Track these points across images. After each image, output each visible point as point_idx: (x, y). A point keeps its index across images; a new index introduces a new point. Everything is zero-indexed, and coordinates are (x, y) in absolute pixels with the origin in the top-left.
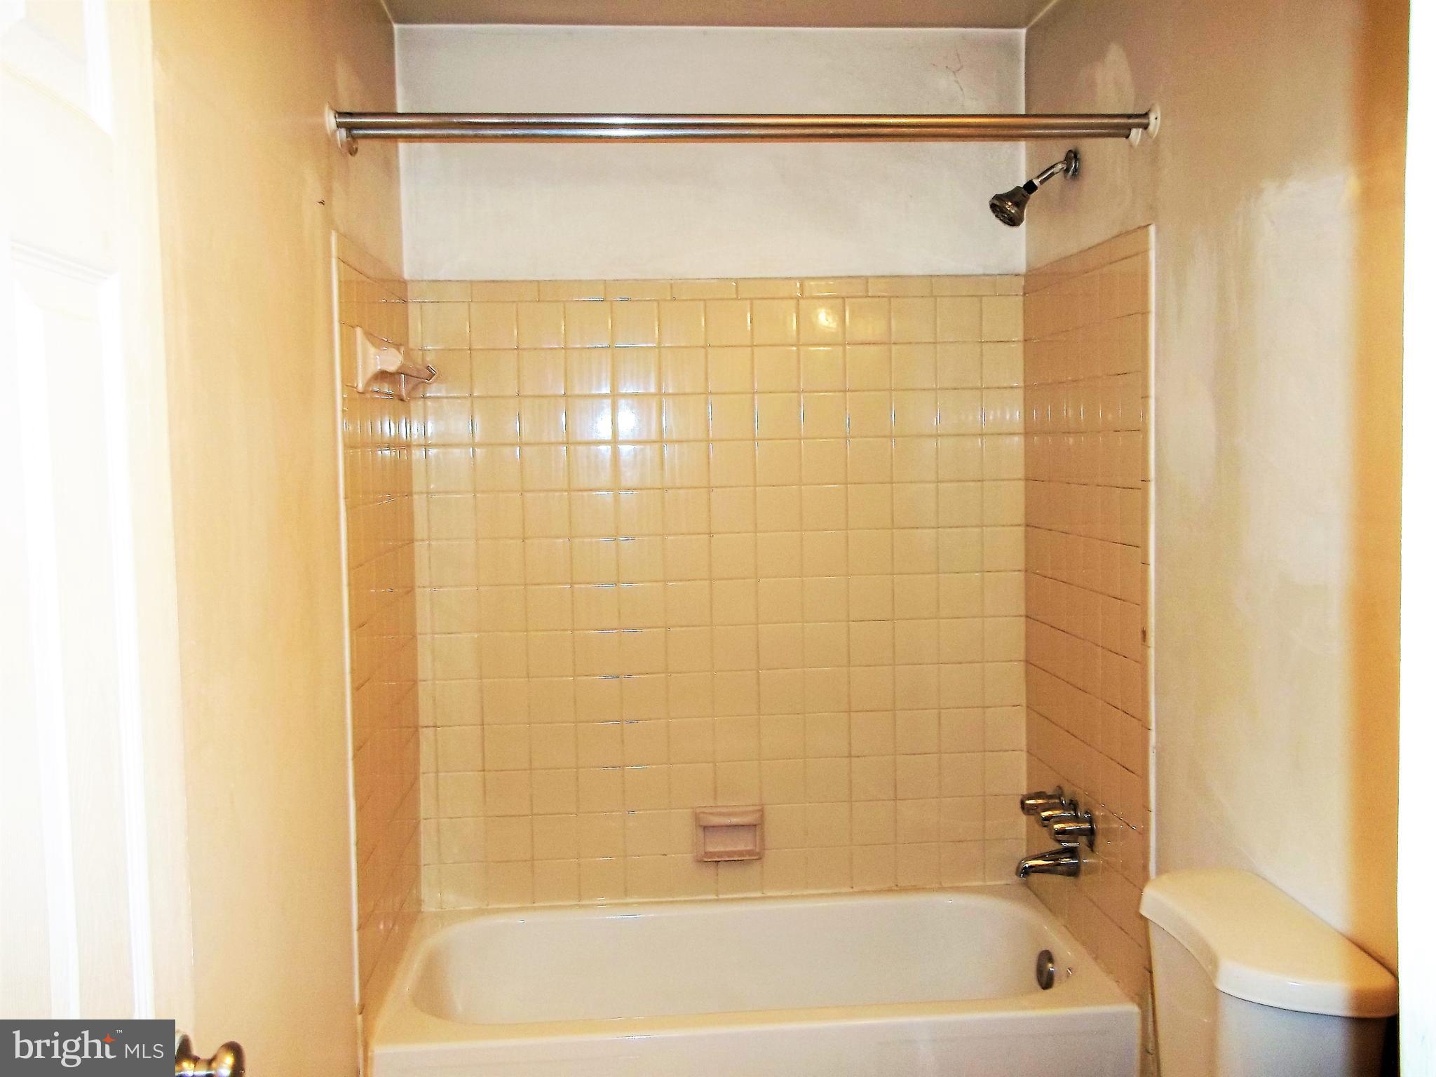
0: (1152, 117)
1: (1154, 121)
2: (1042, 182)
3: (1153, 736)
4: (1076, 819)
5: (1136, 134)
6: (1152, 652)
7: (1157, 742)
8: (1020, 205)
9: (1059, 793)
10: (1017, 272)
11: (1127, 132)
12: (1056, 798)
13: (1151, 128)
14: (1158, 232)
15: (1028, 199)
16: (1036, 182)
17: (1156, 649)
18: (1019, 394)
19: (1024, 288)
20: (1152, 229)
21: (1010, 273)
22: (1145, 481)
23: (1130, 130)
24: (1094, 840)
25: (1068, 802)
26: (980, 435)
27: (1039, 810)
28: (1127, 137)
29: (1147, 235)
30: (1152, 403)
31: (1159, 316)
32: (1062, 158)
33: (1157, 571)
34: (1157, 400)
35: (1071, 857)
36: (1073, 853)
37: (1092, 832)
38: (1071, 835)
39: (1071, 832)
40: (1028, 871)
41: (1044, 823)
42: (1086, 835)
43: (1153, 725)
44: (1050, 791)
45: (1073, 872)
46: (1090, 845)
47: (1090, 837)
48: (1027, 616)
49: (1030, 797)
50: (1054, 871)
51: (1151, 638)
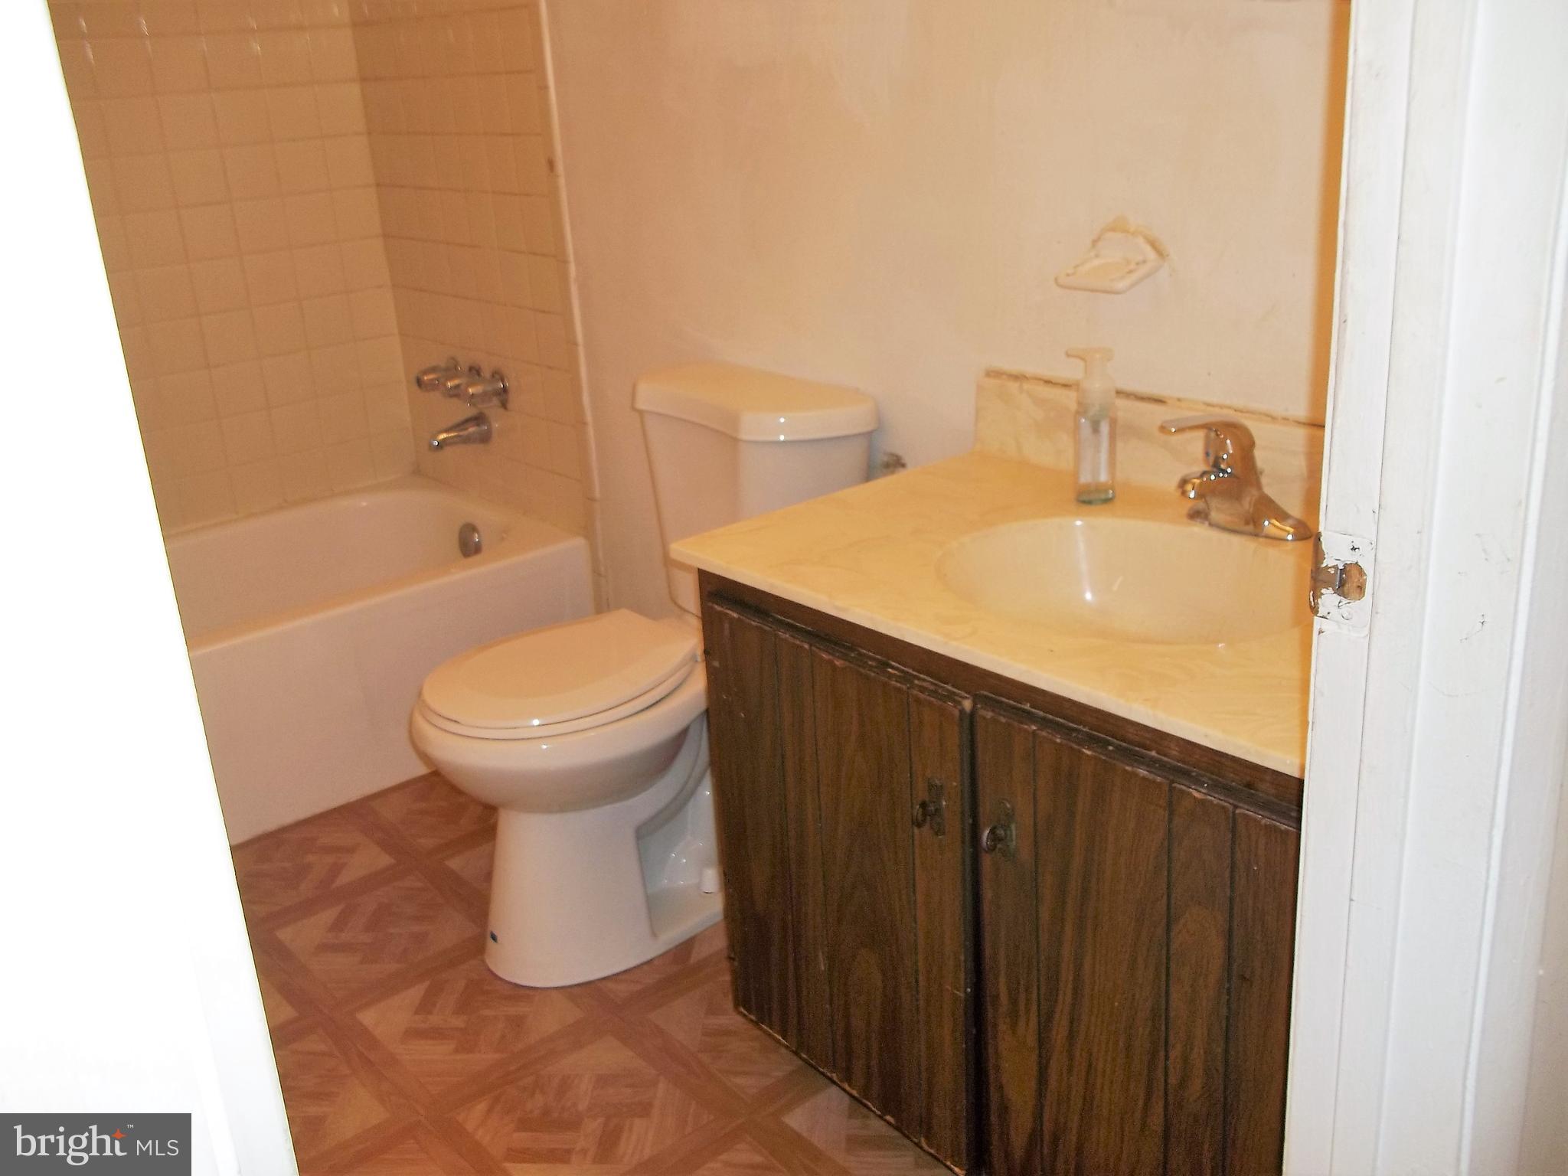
3: (572, 269)
4: (482, 381)
6: (562, 181)
7: (577, 272)
9: (453, 363)
12: (449, 368)
17: (566, 176)
24: (508, 398)
25: (466, 368)
27: (442, 381)
33: (557, 95)
35: (478, 425)
36: (479, 419)
37: (505, 390)
38: (484, 397)
39: (485, 394)
40: (442, 445)
41: (451, 393)
42: (500, 394)
43: (571, 258)
44: (443, 365)
45: (485, 438)
46: (504, 405)
47: (503, 396)
48: (378, 185)
49: (426, 372)
50: (467, 440)
51: (560, 167)
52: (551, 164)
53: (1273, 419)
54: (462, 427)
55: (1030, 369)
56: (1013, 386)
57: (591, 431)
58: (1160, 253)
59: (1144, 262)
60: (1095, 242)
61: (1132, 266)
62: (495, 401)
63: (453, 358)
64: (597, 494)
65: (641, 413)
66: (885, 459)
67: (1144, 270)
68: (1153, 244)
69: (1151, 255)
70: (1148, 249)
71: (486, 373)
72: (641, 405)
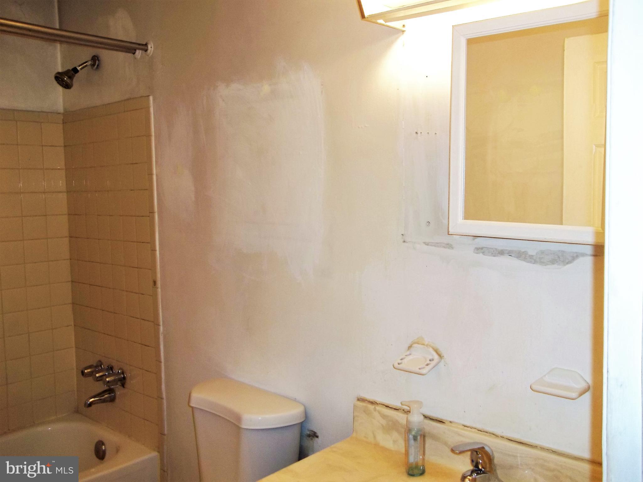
0: (149, 47)
1: (151, 48)
2: (81, 69)
3: (161, 328)
4: (113, 374)
5: (139, 53)
6: (159, 290)
7: (164, 330)
8: (71, 78)
9: (100, 363)
10: (59, 112)
11: (134, 51)
12: (98, 366)
13: (149, 51)
14: (154, 100)
15: (75, 76)
16: (79, 68)
17: (161, 288)
18: (63, 173)
19: (63, 120)
20: (151, 98)
21: (55, 112)
22: (152, 212)
23: (135, 50)
24: (125, 382)
25: (106, 367)
26: (43, 192)
27: (94, 373)
28: (134, 54)
29: (149, 100)
30: (155, 177)
31: (158, 137)
32: (90, 59)
33: (160, 254)
34: (157, 175)
35: (109, 394)
36: (110, 391)
37: (124, 378)
38: (114, 382)
39: (114, 380)
40: (91, 405)
41: (98, 379)
42: (121, 380)
43: (161, 323)
44: (95, 365)
45: (112, 400)
46: (123, 385)
47: (123, 381)
48: (72, 281)
49: (86, 368)
50: (104, 401)
51: (159, 284)
52: (155, 283)
53: (497, 436)
54: (102, 395)
55: (379, 399)
56: (371, 407)
57: (165, 401)
58: (440, 356)
59: (433, 360)
60: (410, 347)
61: (428, 362)
62: (119, 383)
63: (100, 361)
64: (166, 432)
65: (192, 408)
66: (308, 433)
67: (433, 363)
68: (436, 351)
69: (436, 357)
70: (434, 353)
71: (116, 371)
72: (192, 404)
